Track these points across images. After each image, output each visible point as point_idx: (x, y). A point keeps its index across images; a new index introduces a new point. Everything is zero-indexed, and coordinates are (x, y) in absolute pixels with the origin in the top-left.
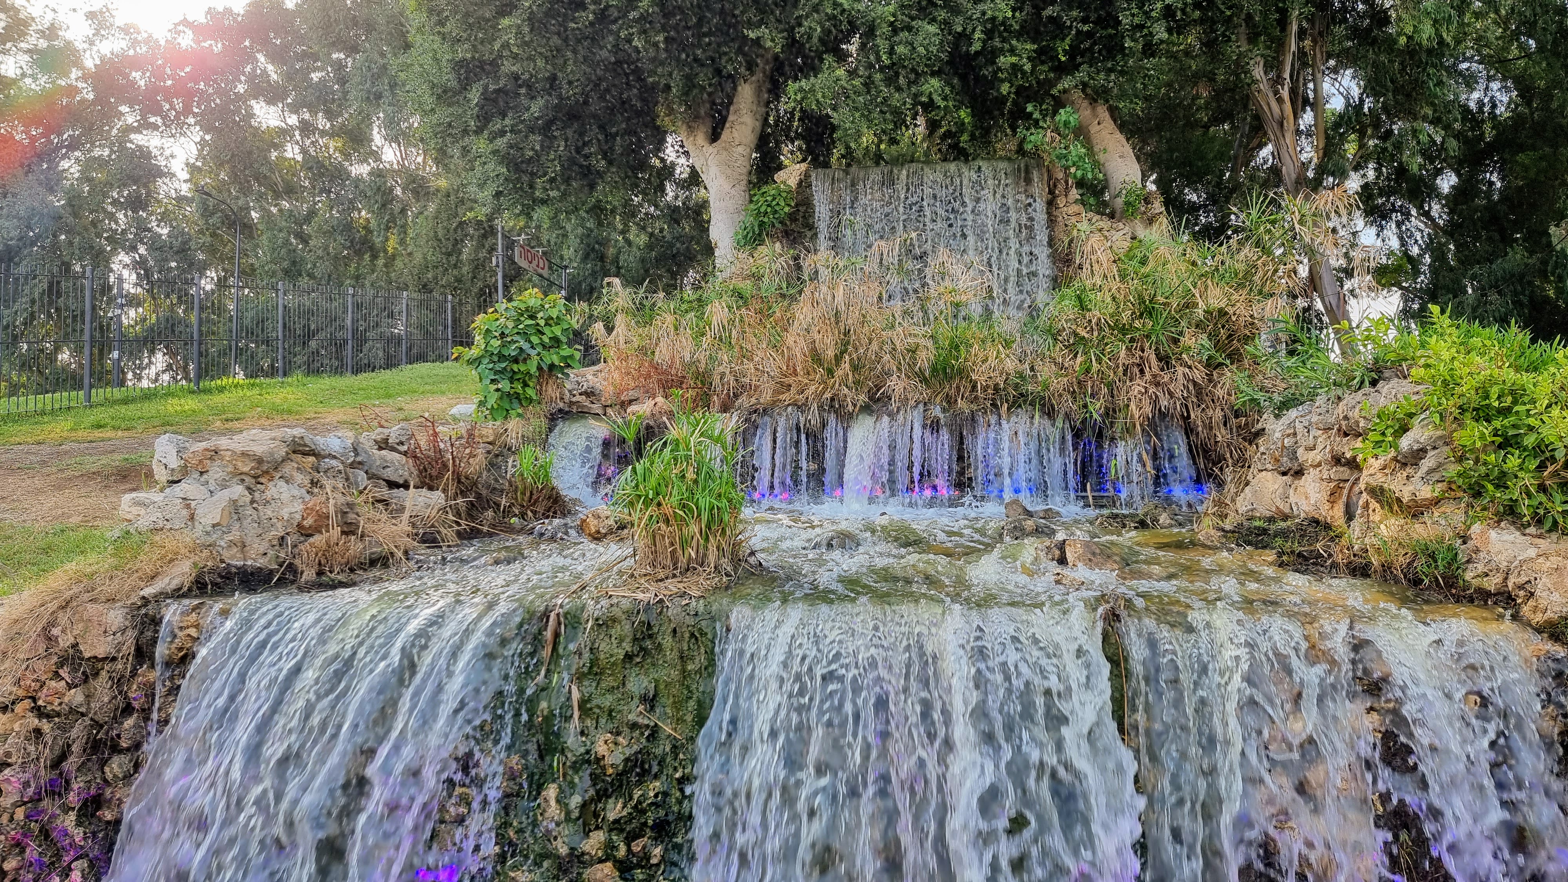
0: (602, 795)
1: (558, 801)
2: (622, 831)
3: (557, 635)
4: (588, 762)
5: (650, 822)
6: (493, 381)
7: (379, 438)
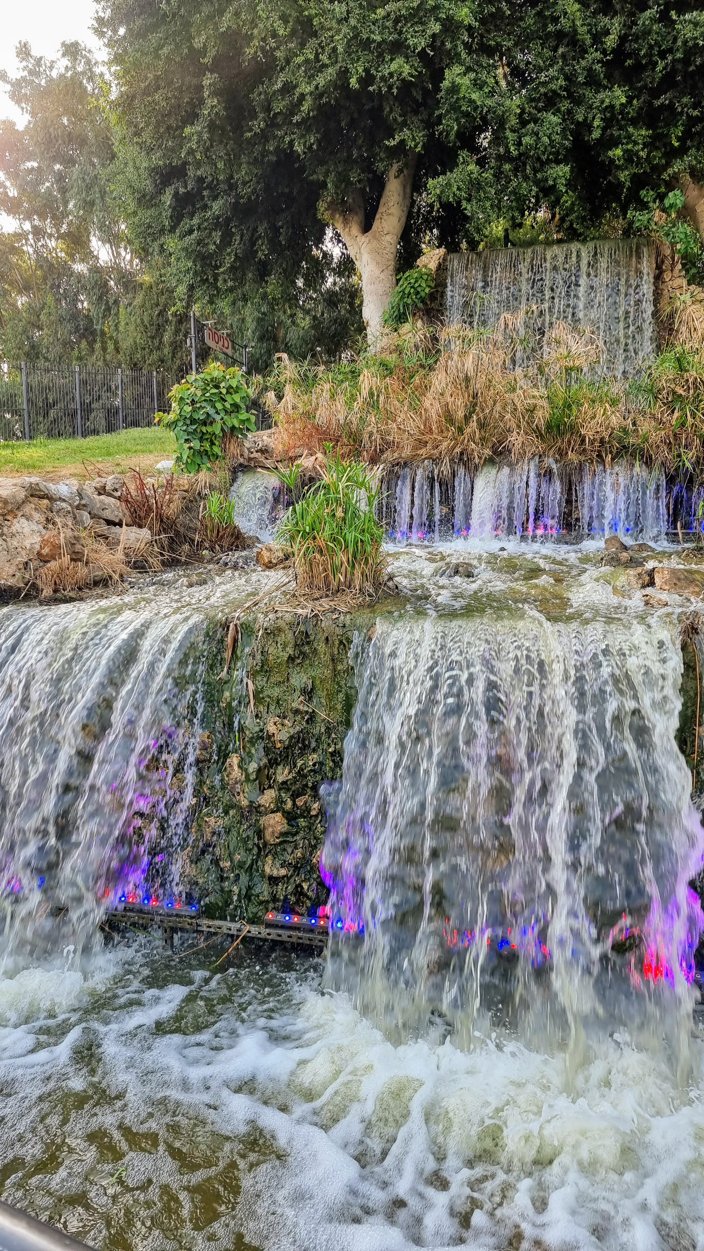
0: (273, 763)
1: (240, 767)
2: (288, 790)
3: (235, 641)
4: (262, 738)
5: (310, 785)
6: (187, 441)
7: (98, 485)
